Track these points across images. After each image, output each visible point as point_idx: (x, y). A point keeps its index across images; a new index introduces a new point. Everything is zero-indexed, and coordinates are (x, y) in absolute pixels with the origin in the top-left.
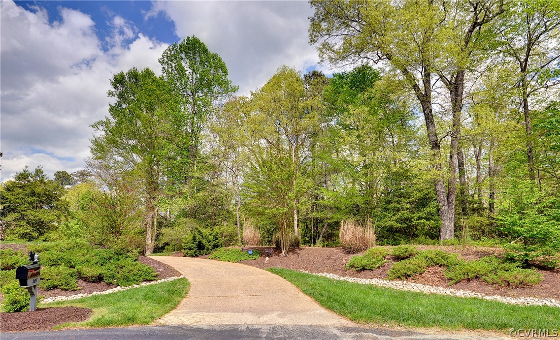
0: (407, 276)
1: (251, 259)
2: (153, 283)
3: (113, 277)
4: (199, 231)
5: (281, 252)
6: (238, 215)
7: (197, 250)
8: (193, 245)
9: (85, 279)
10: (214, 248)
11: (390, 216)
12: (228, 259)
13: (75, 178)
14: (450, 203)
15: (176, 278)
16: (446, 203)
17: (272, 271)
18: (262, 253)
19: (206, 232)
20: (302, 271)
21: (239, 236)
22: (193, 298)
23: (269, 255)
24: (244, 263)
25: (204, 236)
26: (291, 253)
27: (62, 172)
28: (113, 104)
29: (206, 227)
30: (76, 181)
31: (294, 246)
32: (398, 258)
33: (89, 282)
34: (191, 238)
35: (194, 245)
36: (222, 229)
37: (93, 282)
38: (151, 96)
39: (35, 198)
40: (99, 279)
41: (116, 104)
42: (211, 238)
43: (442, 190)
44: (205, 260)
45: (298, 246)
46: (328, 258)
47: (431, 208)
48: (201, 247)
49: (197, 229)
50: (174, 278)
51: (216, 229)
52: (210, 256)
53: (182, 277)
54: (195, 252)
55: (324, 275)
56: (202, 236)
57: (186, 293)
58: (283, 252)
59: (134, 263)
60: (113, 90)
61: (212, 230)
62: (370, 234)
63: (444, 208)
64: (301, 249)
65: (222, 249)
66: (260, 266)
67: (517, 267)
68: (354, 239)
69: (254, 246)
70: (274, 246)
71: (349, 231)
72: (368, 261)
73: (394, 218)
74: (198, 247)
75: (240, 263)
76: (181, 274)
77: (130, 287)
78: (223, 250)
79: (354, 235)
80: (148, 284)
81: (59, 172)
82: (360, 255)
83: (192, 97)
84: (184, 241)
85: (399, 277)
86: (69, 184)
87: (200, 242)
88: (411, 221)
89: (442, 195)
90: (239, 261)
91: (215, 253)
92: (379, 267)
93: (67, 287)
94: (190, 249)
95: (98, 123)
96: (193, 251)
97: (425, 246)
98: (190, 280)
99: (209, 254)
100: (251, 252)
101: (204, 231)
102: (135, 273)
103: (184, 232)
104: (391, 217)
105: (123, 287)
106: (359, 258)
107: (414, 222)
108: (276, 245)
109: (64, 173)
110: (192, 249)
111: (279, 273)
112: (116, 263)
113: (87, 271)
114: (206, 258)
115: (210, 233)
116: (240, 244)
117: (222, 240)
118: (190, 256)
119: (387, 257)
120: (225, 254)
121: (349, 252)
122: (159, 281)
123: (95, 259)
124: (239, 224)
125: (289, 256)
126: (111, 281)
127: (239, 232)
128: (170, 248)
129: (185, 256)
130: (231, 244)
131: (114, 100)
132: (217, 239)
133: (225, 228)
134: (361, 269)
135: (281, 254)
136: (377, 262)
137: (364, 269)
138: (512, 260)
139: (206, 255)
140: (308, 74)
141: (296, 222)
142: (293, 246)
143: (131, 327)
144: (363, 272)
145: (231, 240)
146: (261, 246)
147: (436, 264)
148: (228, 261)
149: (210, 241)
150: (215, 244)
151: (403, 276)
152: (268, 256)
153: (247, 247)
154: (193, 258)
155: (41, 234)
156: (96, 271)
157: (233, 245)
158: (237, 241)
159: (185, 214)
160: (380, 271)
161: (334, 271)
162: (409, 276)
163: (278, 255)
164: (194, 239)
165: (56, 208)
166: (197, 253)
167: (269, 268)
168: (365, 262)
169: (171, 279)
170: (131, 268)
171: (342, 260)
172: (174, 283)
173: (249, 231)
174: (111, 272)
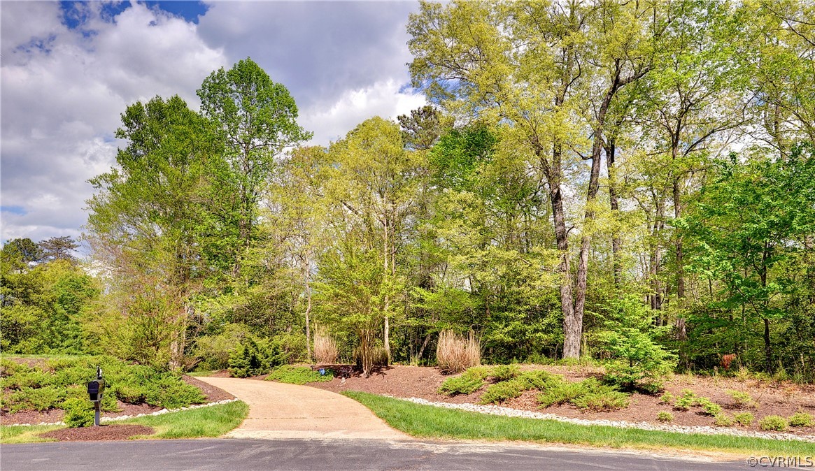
0: (501, 400)
1: (323, 380)
2: (202, 406)
3: (156, 398)
4: (253, 343)
5: (362, 372)
6: (307, 317)
7: (250, 368)
8: (244, 361)
9: (125, 400)
10: (273, 366)
11: (501, 327)
12: (292, 381)
13: (46, 251)
14: (577, 312)
15: (230, 401)
16: (572, 312)
17: (347, 395)
18: (337, 372)
19: (262, 343)
20: (386, 395)
21: (309, 350)
22: (255, 419)
23: (347, 376)
24: (313, 386)
25: (259, 349)
26: (375, 373)
27: (23, 240)
28: (123, 149)
29: (262, 336)
30: (45, 256)
31: (381, 365)
32: (497, 380)
33: (129, 403)
34: (241, 352)
35: (246, 362)
36: (284, 340)
37: (134, 404)
38: (182, 141)
39: (6, 289)
40: (141, 400)
41: (128, 148)
42: (269, 352)
43: (567, 296)
44: (262, 381)
45: (386, 364)
46: (421, 380)
47: (550, 318)
48: (255, 363)
49: (250, 339)
50: (227, 401)
51: (276, 339)
52: (267, 376)
53: (236, 400)
54: (247, 372)
55: (410, 400)
56: (257, 349)
57: (246, 414)
58: (365, 372)
59: (179, 383)
60: (126, 128)
61: (271, 340)
62: (474, 350)
63: (568, 319)
64: (388, 368)
65: (285, 367)
66: (333, 389)
67: (615, 390)
68: (452, 357)
69: (328, 364)
70: (355, 364)
71: (448, 346)
72: (464, 383)
73: (506, 330)
74: (251, 364)
75: (308, 385)
76: (234, 397)
77: (178, 409)
78: (286, 369)
79: (453, 352)
80: (197, 407)
81: (19, 240)
82: (458, 376)
83: (244, 145)
84: (232, 356)
85: (493, 402)
86: (35, 260)
87: (254, 358)
88: (524, 334)
89: (567, 302)
90: (308, 383)
91: (275, 373)
92: (475, 391)
93: (108, 408)
94: (240, 367)
95: (101, 177)
96: (244, 370)
97: (537, 366)
98: (248, 403)
99: (266, 374)
100: (323, 372)
101: (259, 342)
102: (182, 394)
103: (230, 343)
104: (503, 329)
105: (170, 410)
106: (455, 380)
107: (528, 335)
108: (357, 363)
109: (27, 242)
110: (243, 367)
111: (356, 397)
112: (158, 382)
113: (127, 391)
114: (262, 379)
115: (268, 346)
116: (309, 360)
117: (284, 355)
118: (240, 377)
119: (488, 378)
120: (289, 374)
121: (445, 373)
122: (209, 404)
123: (132, 378)
124: (308, 332)
125: (372, 377)
126: (154, 402)
127: (308, 344)
128: (207, 365)
129: (233, 377)
130: (297, 360)
131: (126, 143)
132: (277, 354)
133: (288, 338)
134: (454, 393)
135: (362, 375)
136: (474, 384)
137: (457, 393)
138: (611, 382)
139: (262, 374)
140: (417, 110)
141: (387, 332)
142: (379, 363)
143: (200, 439)
144: (457, 397)
145: (296, 355)
146: (338, 364)
147: (537, 386)
148: (293, 383)
149: (268, 357)
150: (274, 360)
151: (496, 400)
152: (345, 376)
153: (318, 364)
154: (244, 379)
155: (15, 341)
156: (136, 391)
157: (299, 362)
158: (305, 356)
159: (231, 317)
160: (474, 395)
161: (424, 395)
162: (503, 400)
163: (358, 375)
164: (246, 353)
165: (36, 304)
166: (249, 373)
167: (344, 391)
168: (459, 385)
169: (223, 402)
170: (176, 388)
171: (436, 382)
172: (229, 405)
173: (323, 344)
174: (155, 392)
